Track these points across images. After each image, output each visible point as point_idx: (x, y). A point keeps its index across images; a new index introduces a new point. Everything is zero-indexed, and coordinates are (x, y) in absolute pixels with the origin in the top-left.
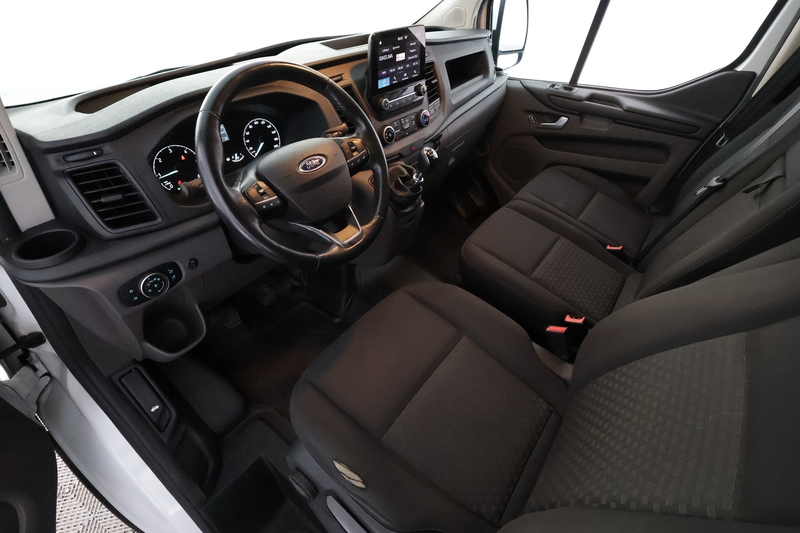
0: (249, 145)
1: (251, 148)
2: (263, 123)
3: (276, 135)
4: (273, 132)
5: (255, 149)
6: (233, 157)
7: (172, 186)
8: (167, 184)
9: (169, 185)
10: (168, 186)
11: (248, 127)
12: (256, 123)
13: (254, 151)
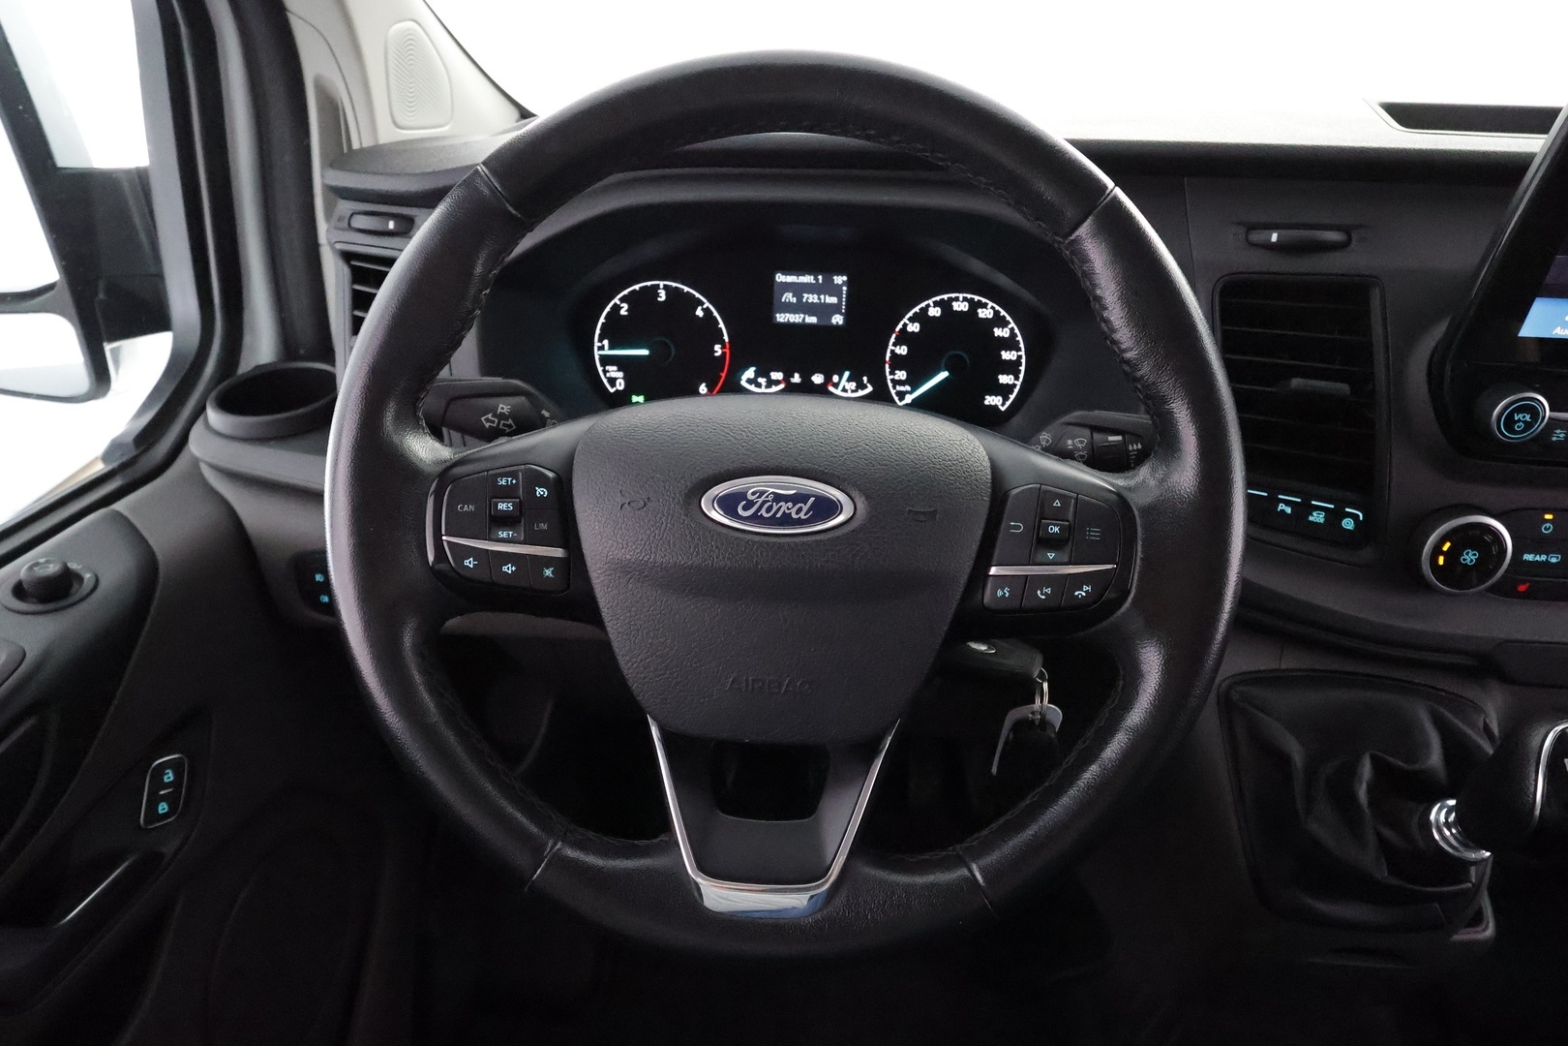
0: (897, 362)
1: (901, 375)
2: (985, 313)
3: (1012, 367)
4: (1006, 355)
5: (914, 381)
6: (835, 378)
7: (620, 385)
8: (613, 375)
9: (616, 379)
10: (612, 381)
11: (925, 310)
12: (960, 306)
13: (908, 388)
